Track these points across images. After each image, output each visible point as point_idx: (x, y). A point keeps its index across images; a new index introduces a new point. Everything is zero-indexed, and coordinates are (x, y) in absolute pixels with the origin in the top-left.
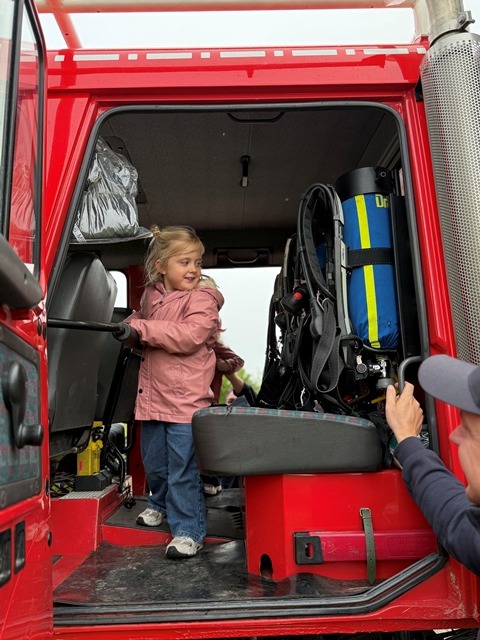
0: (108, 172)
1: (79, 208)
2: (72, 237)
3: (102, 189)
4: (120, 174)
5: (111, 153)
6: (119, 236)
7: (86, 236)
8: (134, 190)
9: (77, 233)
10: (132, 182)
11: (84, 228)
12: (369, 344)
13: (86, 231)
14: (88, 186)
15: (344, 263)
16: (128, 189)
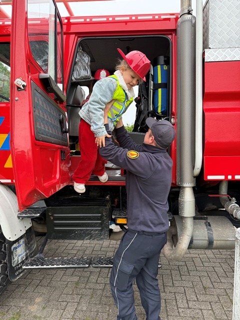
0: (82, 58)
1: (73, 70)
2: (72, 79)
3: (80, 64)
4: (85, 59)
5: (82, 52)
6: (85, 79)
7: (76, 79)
8: (89, 64)
9: (73, 78)
10: (89, 61)
11: (75, 77)
12: (158, 113)
13: (76, 77)
14: (76, 63)
15: (152, 88)
16: (87, 64)
